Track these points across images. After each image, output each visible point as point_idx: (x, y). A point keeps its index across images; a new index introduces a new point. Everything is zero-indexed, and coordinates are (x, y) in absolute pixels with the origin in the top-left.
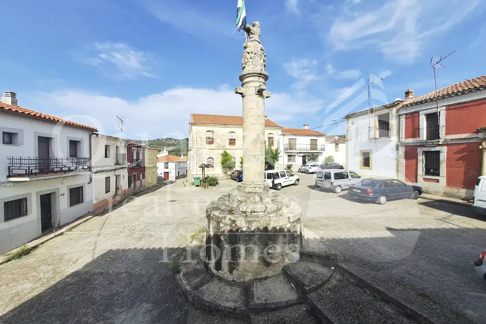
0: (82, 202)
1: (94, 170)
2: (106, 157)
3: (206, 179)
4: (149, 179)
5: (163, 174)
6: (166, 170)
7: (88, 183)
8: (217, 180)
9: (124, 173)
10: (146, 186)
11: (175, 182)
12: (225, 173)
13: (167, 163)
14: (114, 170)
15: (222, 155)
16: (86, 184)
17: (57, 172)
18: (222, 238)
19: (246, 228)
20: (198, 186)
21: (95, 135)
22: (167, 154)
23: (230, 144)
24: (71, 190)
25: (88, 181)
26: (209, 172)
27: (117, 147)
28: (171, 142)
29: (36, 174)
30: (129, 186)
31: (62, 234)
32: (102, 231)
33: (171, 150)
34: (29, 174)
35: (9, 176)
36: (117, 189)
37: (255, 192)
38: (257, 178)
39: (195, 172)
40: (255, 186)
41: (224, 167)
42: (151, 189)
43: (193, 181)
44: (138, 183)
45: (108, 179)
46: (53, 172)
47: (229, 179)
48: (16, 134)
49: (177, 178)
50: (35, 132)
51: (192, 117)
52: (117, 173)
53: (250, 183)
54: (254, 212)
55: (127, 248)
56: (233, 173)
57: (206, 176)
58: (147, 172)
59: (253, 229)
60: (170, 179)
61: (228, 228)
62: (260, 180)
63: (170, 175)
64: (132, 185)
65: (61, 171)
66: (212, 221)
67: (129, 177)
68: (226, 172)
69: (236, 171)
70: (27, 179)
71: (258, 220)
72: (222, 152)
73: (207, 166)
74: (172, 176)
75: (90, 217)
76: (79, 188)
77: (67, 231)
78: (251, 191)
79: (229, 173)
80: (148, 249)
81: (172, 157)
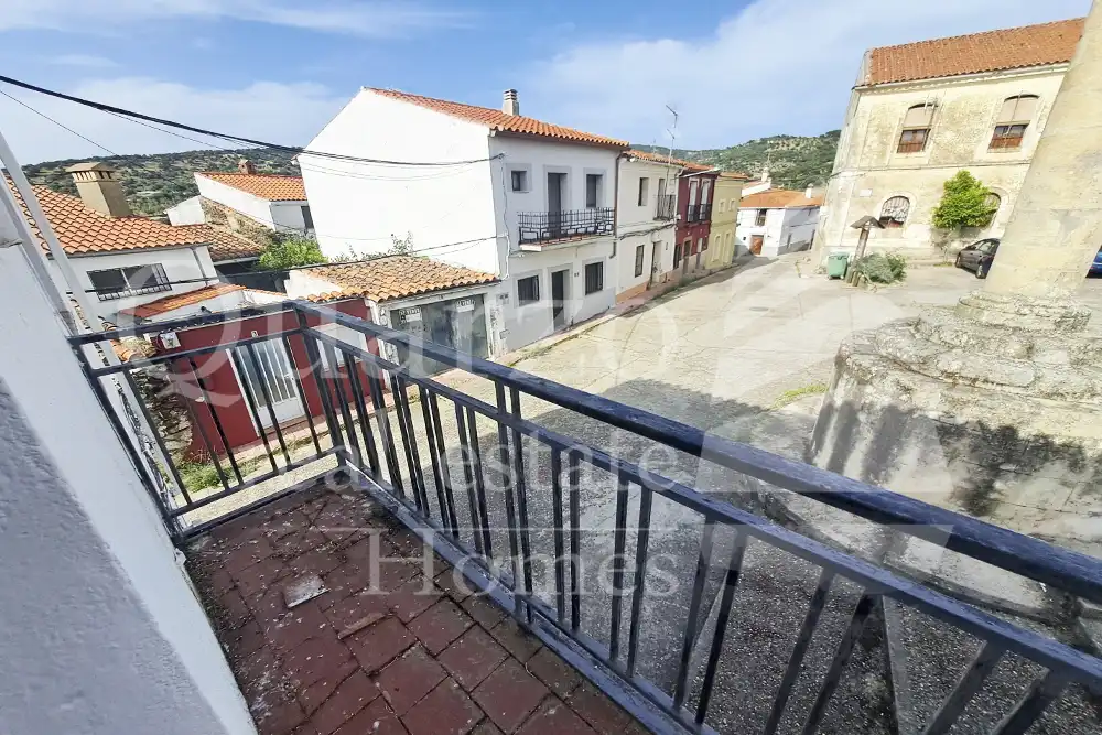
0: (601, 289)
1: (620, 232)
2: (640, 204)
3: (865, 260)
4: (715, 252)
5: (748, 239)
6: (759, 230)
7: (611, 257)
8: (902, 266)
9: (669, 238)
10: (708, 267)
11: (774, 261)
12: (940, 245)
13: (764, 212)
14: (653, 230)
15: (949, 187)
16: (608, 258)
17: (571, 236)
18: (862, 417)
19: (941, 414)
20: (837, 278)
21: (625, 159)
22: (767, 186)
23: (996, 143)
24: (587, 267)
25: (611, 253)
26: (882, 243)
27: (661, 180)
28: (785, 148)
29: (547, 239)
30: (676, 265)
31: (576, 336)
32: (629, 344)
33: (782, 170)
34: (540, 240)
35: (520, 243)
36: (654, 269)
37: (1015, 329)
38: (1044, 285)
39: (838, 236)
40: (1026, 310)
41: (942, 226)
42: (718, 276)
43: (826, 262)
44: (692, 259)
45: (640, 248)
46: (566, 235)
47: (950, 264)
48: (524, 172)
49: (782, 251)
50: (544, 166)
51: (870, 61)
52: (657, 236)
53: (1005, 299)
54: (986, 381)
55: (665, 382)
56: (969, 248)
57: (867, 252)
58: (715, 233)
59: (960, 420)
60: (763, 253)
61: (886, 401)
62: (1053, 294)
63: (766, 243)
64: (681, 263)
65: (577, 234)
66: (846, 376)
67: (677, 247)
68: (944, 243)
69: (986, 241)
70: (538, 248)
71: (988, 403)
72: (951, 174)
73: (882, 223)
74: (771, 247)
75: (611, 316)
76: (597, 264)
77: (582, 333)
78: (1000, 321)
79: (957, 245)
80: (698, 392)
81: (779, 193)
